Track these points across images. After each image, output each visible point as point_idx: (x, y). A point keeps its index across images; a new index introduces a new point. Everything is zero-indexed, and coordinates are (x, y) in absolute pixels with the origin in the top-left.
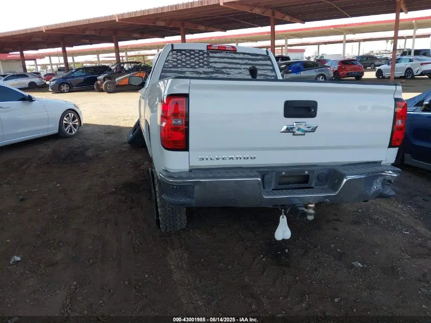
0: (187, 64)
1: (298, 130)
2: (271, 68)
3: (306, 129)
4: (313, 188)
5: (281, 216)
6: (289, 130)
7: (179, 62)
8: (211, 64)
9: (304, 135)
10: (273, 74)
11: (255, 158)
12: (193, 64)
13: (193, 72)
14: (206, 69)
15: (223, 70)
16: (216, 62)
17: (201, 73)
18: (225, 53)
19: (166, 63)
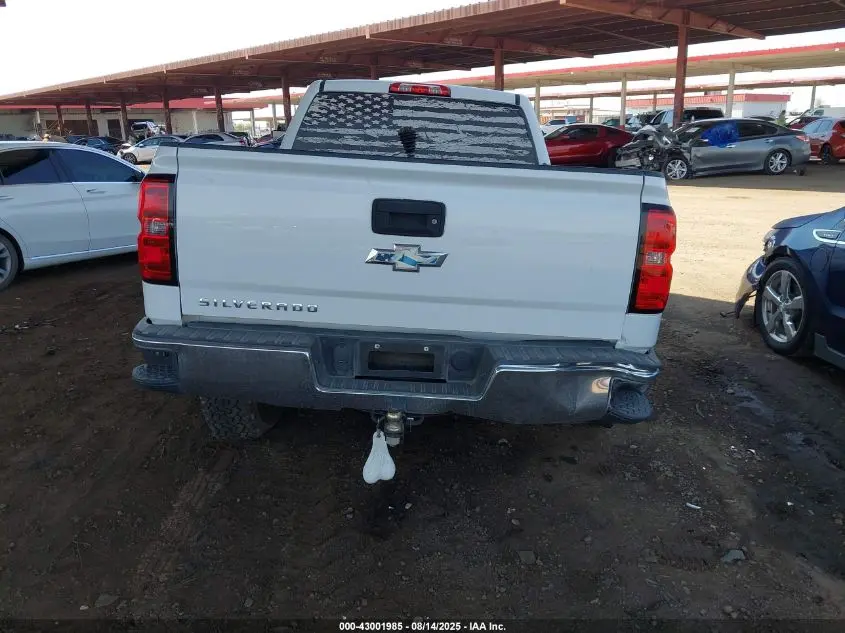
0: (348, 121)
1: (402, 260)
2: (524, 131)
3: (418, 259)
4: (444, 381)
5: (375, 434)
6: (383, 259)
7: (333, 116)
8: (394, 122)
9: (417, 271)
10: (528, 145)
11: (316, 310)
12: (359, 121)
13: (358, 135)
14: (385, 131)
15: (420, 134)
16: (405, 118)
17: (374, 139)
18: (425, 100)
19: (308, 119)
